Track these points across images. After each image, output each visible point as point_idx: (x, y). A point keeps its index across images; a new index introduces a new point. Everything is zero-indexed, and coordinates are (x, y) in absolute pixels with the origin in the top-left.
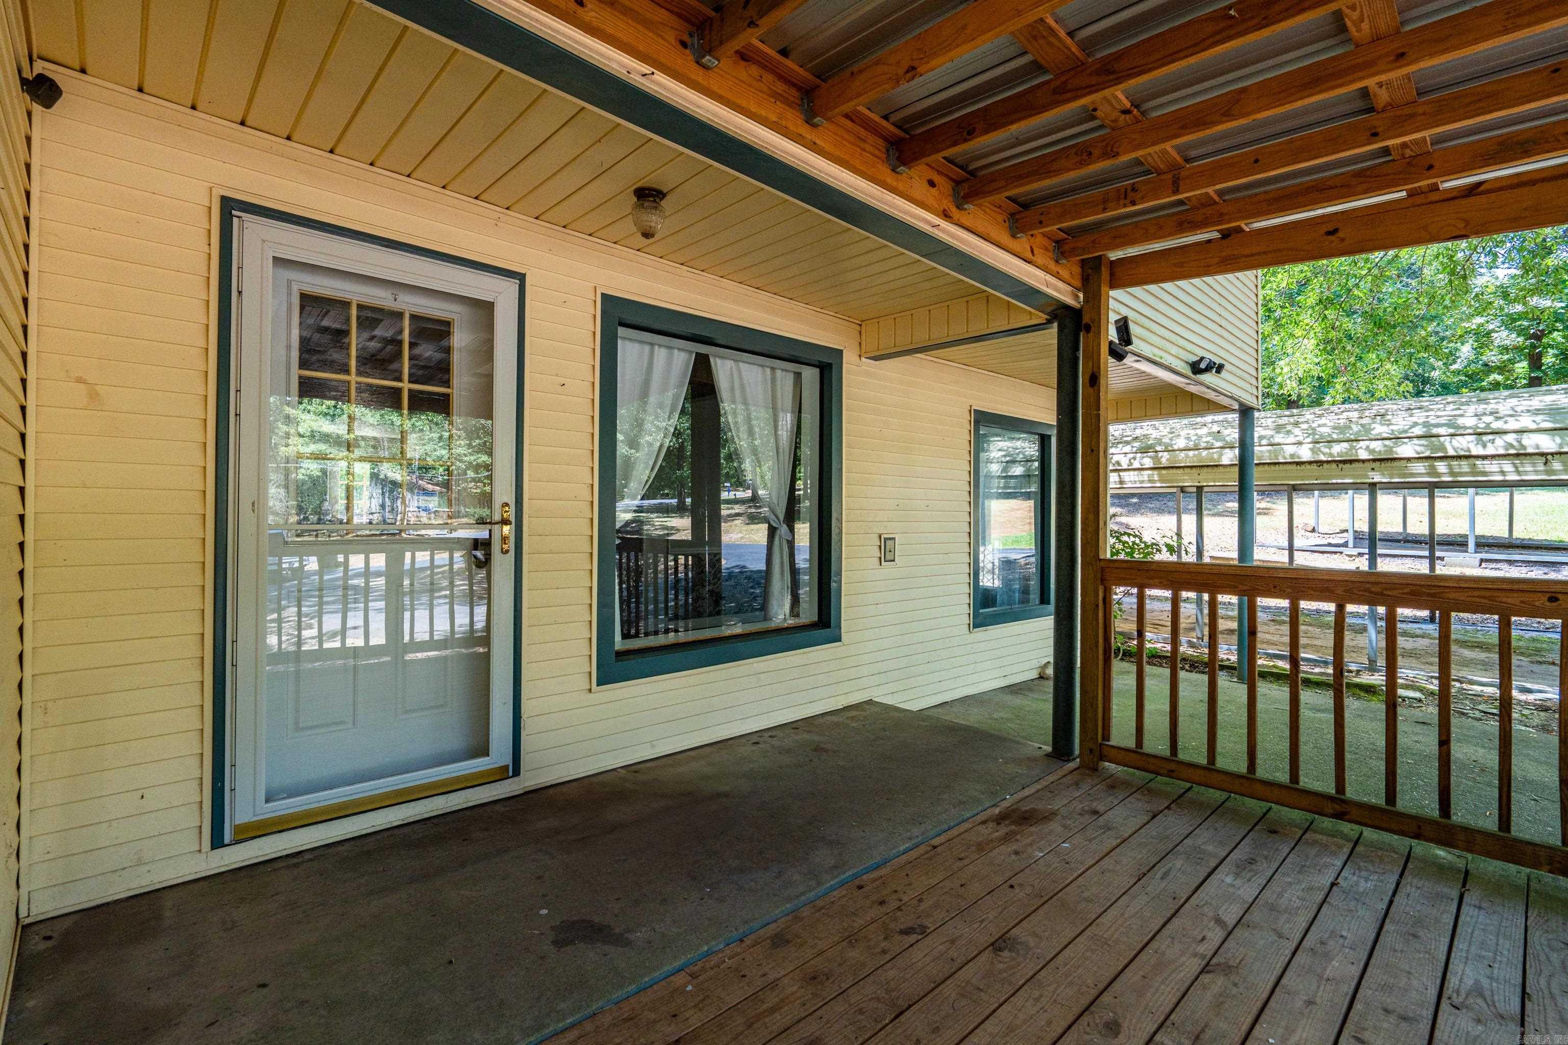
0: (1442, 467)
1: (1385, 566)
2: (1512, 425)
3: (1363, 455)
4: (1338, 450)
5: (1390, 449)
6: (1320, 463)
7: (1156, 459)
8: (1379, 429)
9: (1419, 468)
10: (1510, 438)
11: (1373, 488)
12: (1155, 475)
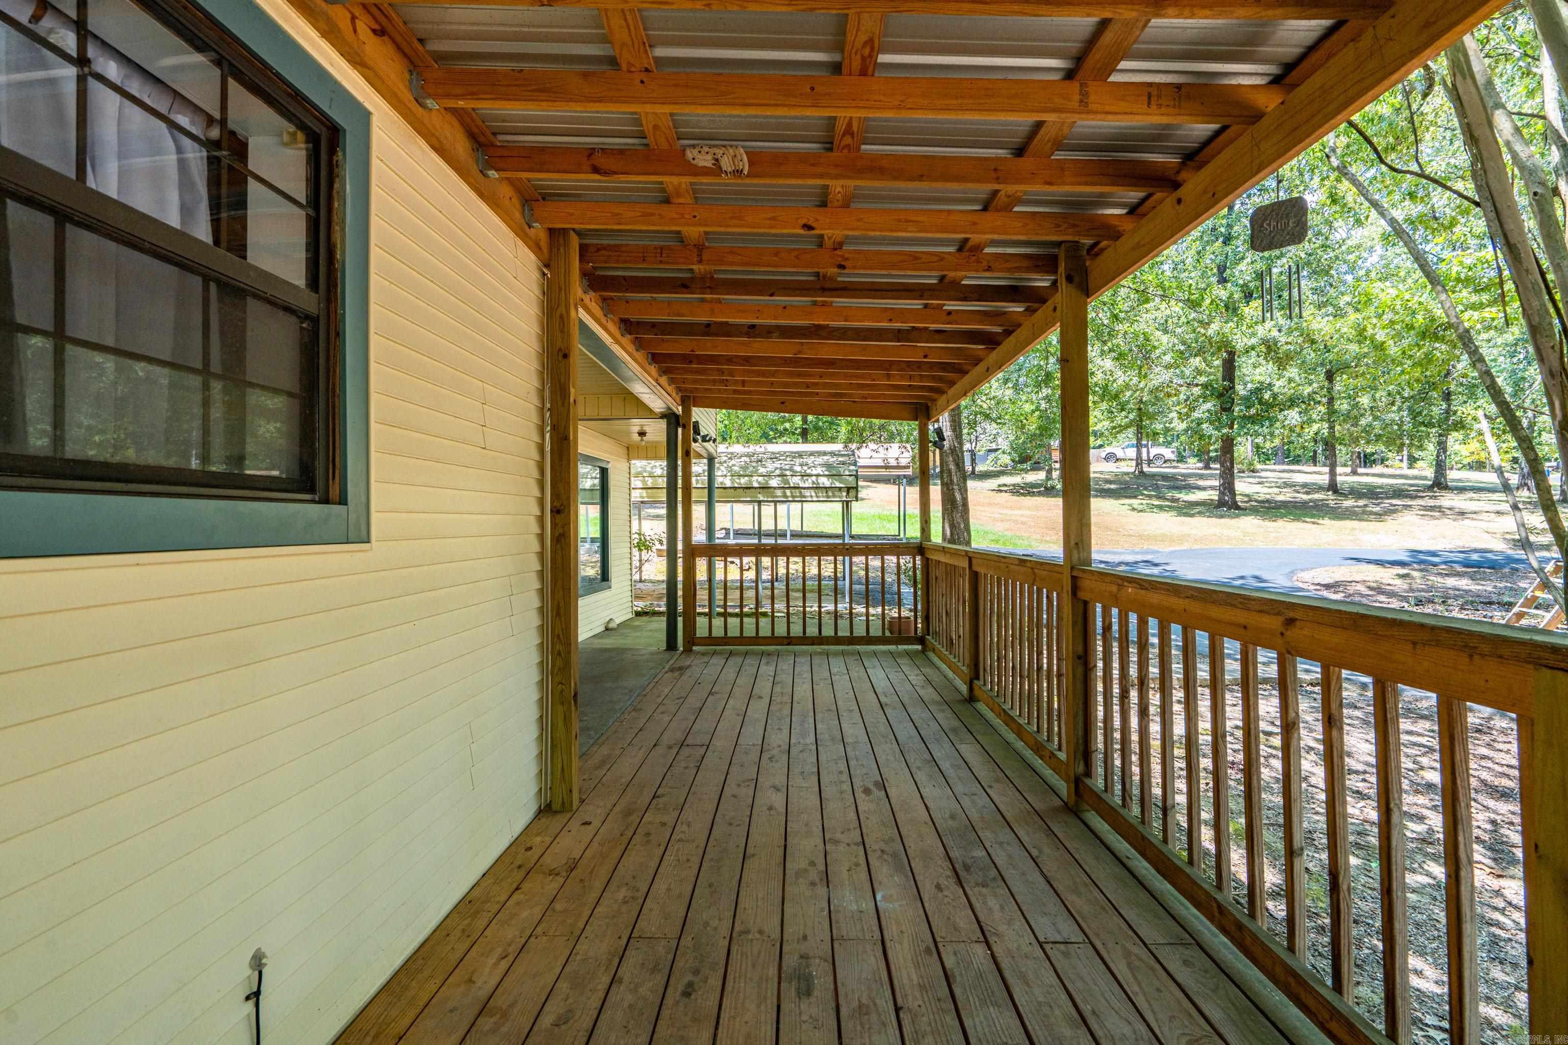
0: (788, 492)
1: (764, 541)
2: (814, 472)
3: (756, 485)
4: (744, 481)
5: (767, 482)
6: (735, 488)
7: (644, 482)
8: (762, 470)
9: (779, 493)
10: (814, 478)
11: (759, 502)
12: (644, 493)
